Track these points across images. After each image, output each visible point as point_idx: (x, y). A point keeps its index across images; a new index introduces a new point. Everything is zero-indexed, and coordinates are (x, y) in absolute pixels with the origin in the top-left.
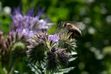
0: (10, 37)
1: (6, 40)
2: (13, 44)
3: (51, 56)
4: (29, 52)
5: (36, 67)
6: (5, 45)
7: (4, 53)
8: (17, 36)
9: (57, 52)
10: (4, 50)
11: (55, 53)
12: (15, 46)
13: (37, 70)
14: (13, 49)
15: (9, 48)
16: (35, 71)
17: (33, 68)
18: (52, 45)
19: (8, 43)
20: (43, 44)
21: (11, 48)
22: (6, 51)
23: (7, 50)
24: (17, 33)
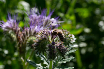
0: (25, 33)
1: (22, 35)
2: (28, 38)
3: (51, 48)
4: (35, 45)
5: (44, 57)
6: (21, 39)
7: (21, 45)
8: (30, 32)
9: (56, 45)
10: (21, 43)
11: (54, 46)
12: (29, 40)
13: (45, 59)
14: (28, 42)
15: (25, 41)
16: (44, 60)
17: (42, 57)
18: (53, 39)
19: (24, 37)
20: (45, 39)
21: (26, 41)
22: (22, 44)
23: (24, 43)
24: (31, 29)
